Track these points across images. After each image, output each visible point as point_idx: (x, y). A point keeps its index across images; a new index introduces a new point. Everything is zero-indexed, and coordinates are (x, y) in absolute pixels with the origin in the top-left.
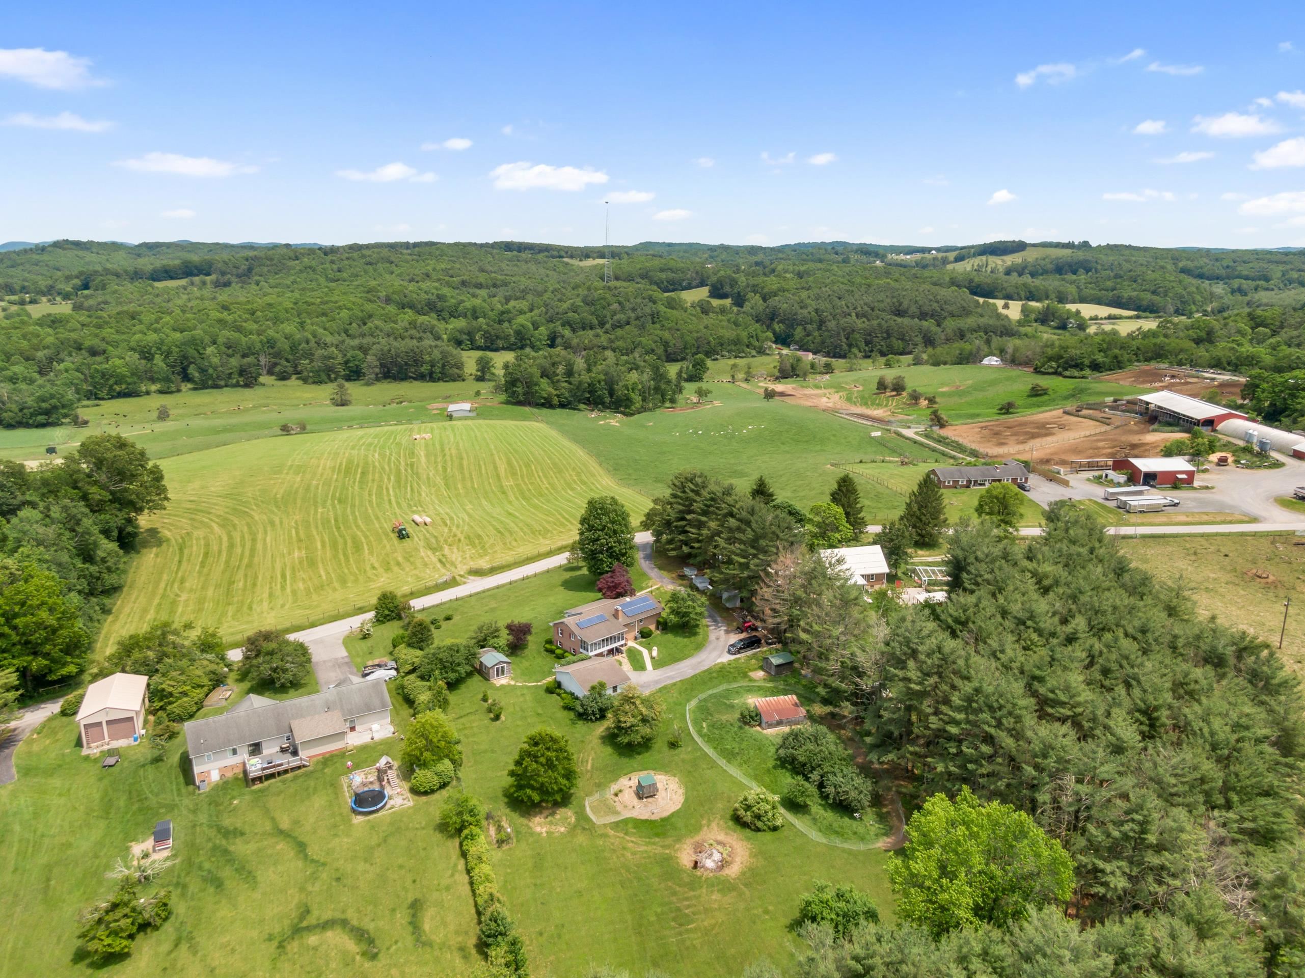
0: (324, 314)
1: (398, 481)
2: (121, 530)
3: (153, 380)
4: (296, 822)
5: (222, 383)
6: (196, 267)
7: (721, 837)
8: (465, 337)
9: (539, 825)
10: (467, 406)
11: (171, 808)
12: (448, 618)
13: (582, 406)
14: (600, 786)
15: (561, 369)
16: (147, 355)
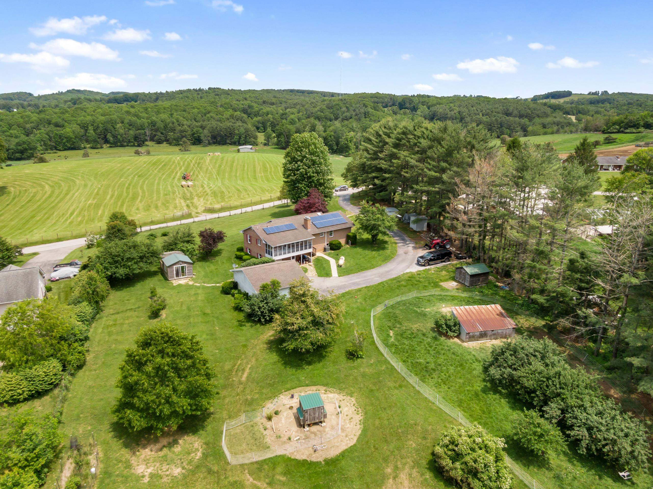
0: (185, 111)
3: (87, 141)
5: (125, 144)
6: (130, 98)
8: (260, 125)
9: (146, 463)
10: (249, 146)
16: (84, 127)
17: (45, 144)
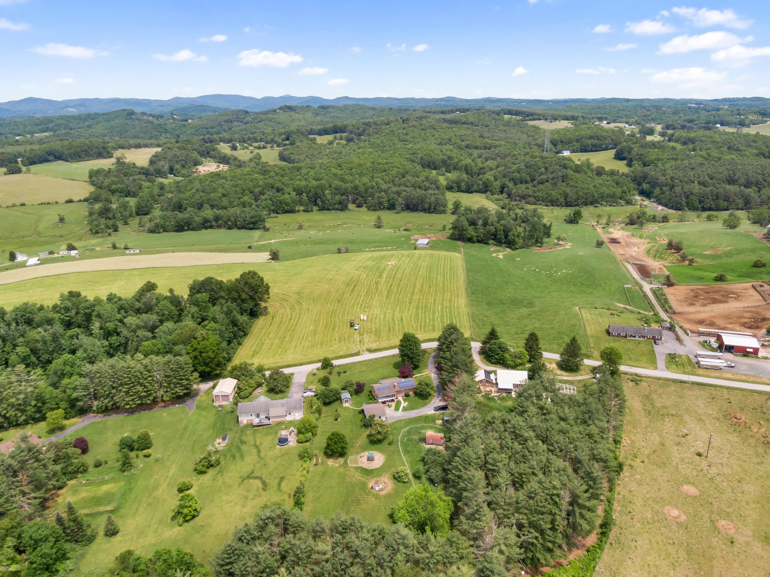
0: (385, 171)
1: (367, 292)
2: (251, 309)
3: (301, 204)
4: (261, 443)
6: (339, 128)
7: (386, 481)
8: (455, 185)
9: (330, 462)
10: (426, 241)
11: (231, 430)
12: (345, 372)
13: (491, 241)
14: (358, 453)
15: (480, 222)
16: (299, 193)
17: (269, 210)
